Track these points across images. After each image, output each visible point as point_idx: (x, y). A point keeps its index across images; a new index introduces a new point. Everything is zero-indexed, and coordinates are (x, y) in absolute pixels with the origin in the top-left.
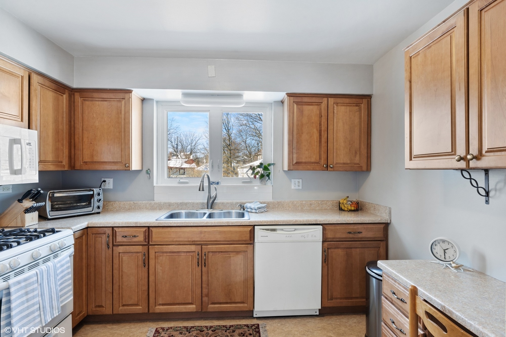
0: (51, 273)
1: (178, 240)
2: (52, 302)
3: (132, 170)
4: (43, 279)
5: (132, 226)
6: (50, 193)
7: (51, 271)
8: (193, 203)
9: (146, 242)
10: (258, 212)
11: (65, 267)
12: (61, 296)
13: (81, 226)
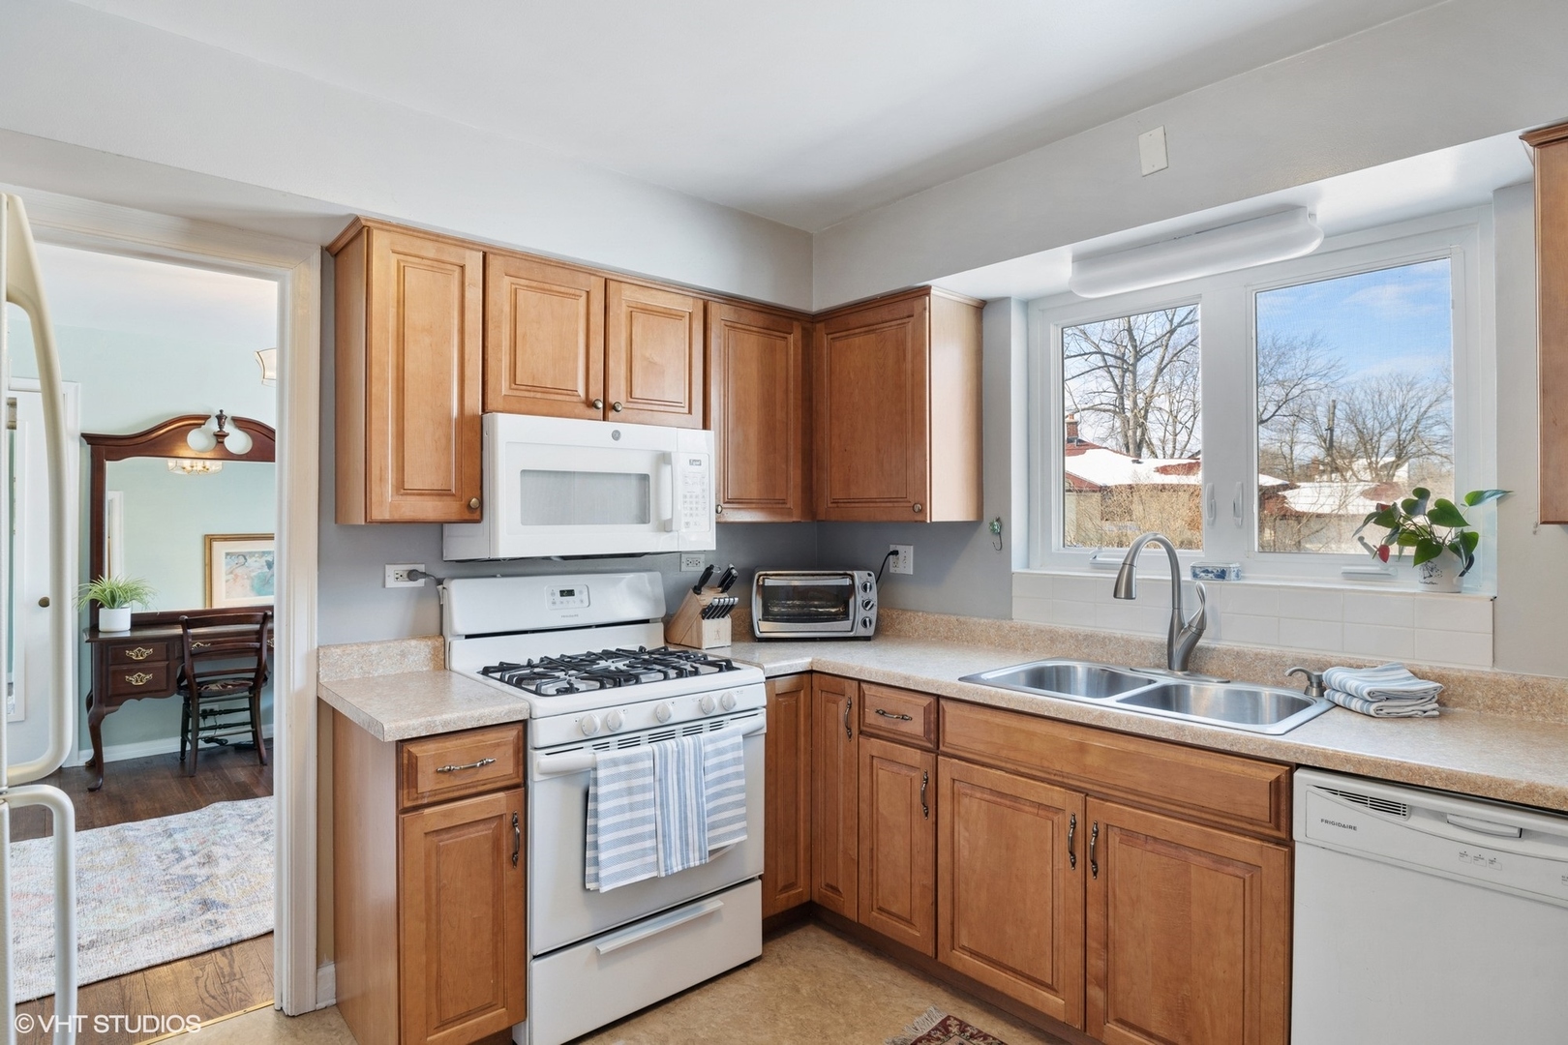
0: (687, 762)
1: (1012, 755)
2: (686, 828)
3: (933, 520)
4: (666, 771)
5: (897, 685)
6: (760, 576)
7: (687, 757)
8: (1128, 641)
9: (929, 741)
10: (1372, 713)
11: (729, 756)
12: (713, 827)
13: (791, 666)
